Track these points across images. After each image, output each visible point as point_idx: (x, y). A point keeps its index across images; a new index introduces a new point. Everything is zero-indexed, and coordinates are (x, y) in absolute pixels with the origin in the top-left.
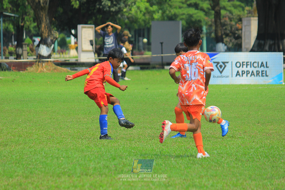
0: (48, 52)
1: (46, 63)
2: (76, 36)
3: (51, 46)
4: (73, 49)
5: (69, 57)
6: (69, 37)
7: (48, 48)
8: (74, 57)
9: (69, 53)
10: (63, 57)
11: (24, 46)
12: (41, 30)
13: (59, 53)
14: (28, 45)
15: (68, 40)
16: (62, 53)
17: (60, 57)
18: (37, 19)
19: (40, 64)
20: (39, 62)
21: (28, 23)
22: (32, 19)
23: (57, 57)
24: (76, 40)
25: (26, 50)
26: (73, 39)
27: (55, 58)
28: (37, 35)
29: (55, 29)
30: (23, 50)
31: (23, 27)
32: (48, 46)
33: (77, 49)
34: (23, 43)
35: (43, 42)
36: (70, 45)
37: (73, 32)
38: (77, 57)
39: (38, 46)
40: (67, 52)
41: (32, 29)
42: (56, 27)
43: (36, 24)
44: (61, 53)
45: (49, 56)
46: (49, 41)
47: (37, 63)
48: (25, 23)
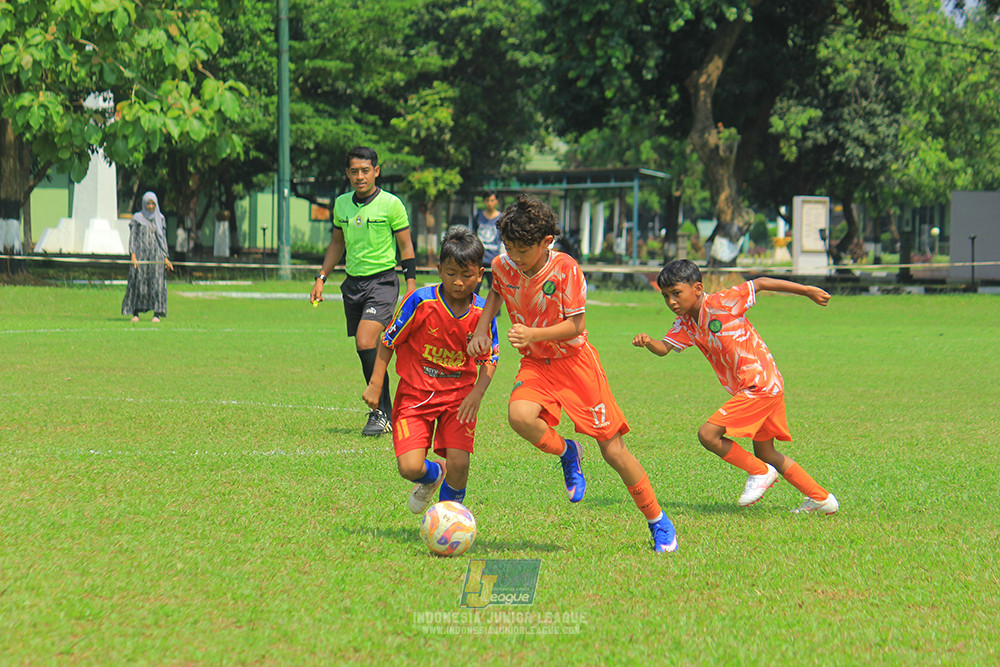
0: (732, 252)
1: (727, 276)
2: (789, 220)
3: (738, 240)
4: (781, 246)
5: (773, 265)
6: (773, 220)
7: (731, 245)
8: (782, 265)
9: (772, 256)
10: (761, 264)
11: (680, 239)
12: (717, 207)
13: (753, 255)
14: (689, 237)
15: (770, 226)
16: (759, 254)
17: (754, 264)
18: (710, 182)
19: (714, 277)
20: (712, 273)
21: (689, 192)
22: (698, 183)
23: (746, 263)
24: (788, 227)
25: (684, 248)
26: (781, 225)
27: (743, 267)
28: (708, 217)
29: (746, 203)
30: (677, 249)
31: (679, 199)
32: (733, 239)
33: (789, 246)
34: (680, 232)
35: (721, 230)
36: (774, 239)
37: (783, 210)
38: (790, 264)
39: (711, 239)
40: (768, 252)
41: (696, 204)
42: (749, 201)
43: (706, 194)
44: (756, 256)
45: (733, 263)
46: (735, 229)
47: (708, 275)
48: (683, 192)
